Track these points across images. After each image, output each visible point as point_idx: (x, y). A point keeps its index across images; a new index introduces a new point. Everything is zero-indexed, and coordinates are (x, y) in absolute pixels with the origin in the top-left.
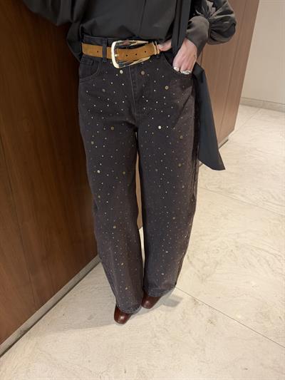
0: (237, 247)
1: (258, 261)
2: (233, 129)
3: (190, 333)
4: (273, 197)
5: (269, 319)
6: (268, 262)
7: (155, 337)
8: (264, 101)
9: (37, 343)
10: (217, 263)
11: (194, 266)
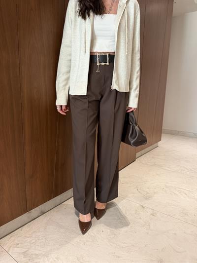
0: (166, 187)
1: (180, 193)
2: (160, 140)
3: (140, 218)
4: (187, 169)
5: (188, 215)
6: (185, 193)
7: (120, 219)
8: (178, 131)
9: (50, 218)
10: (155, 193)
11: (141, 193)
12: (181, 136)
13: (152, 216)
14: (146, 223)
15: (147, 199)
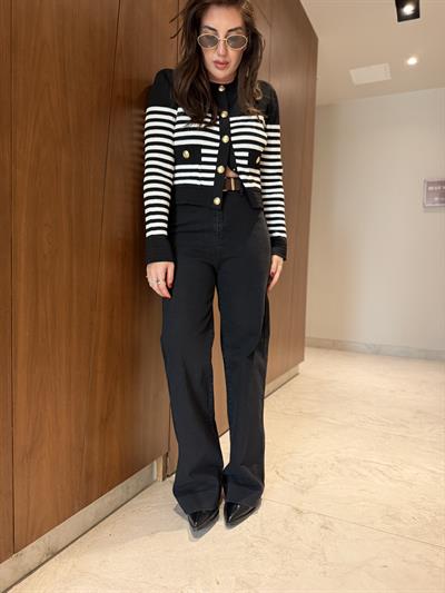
0: (339, 461)
1: (370, 471)
2: (303, 360)
3: (299, 539)
5: (400, 520)
6: (381, 472)
7: (252, 546)
8: (334, 341)
11: (287, 480)
12: (340, 350)
13: (323, 530)
14: (313, 548)
15: (302, 492)
